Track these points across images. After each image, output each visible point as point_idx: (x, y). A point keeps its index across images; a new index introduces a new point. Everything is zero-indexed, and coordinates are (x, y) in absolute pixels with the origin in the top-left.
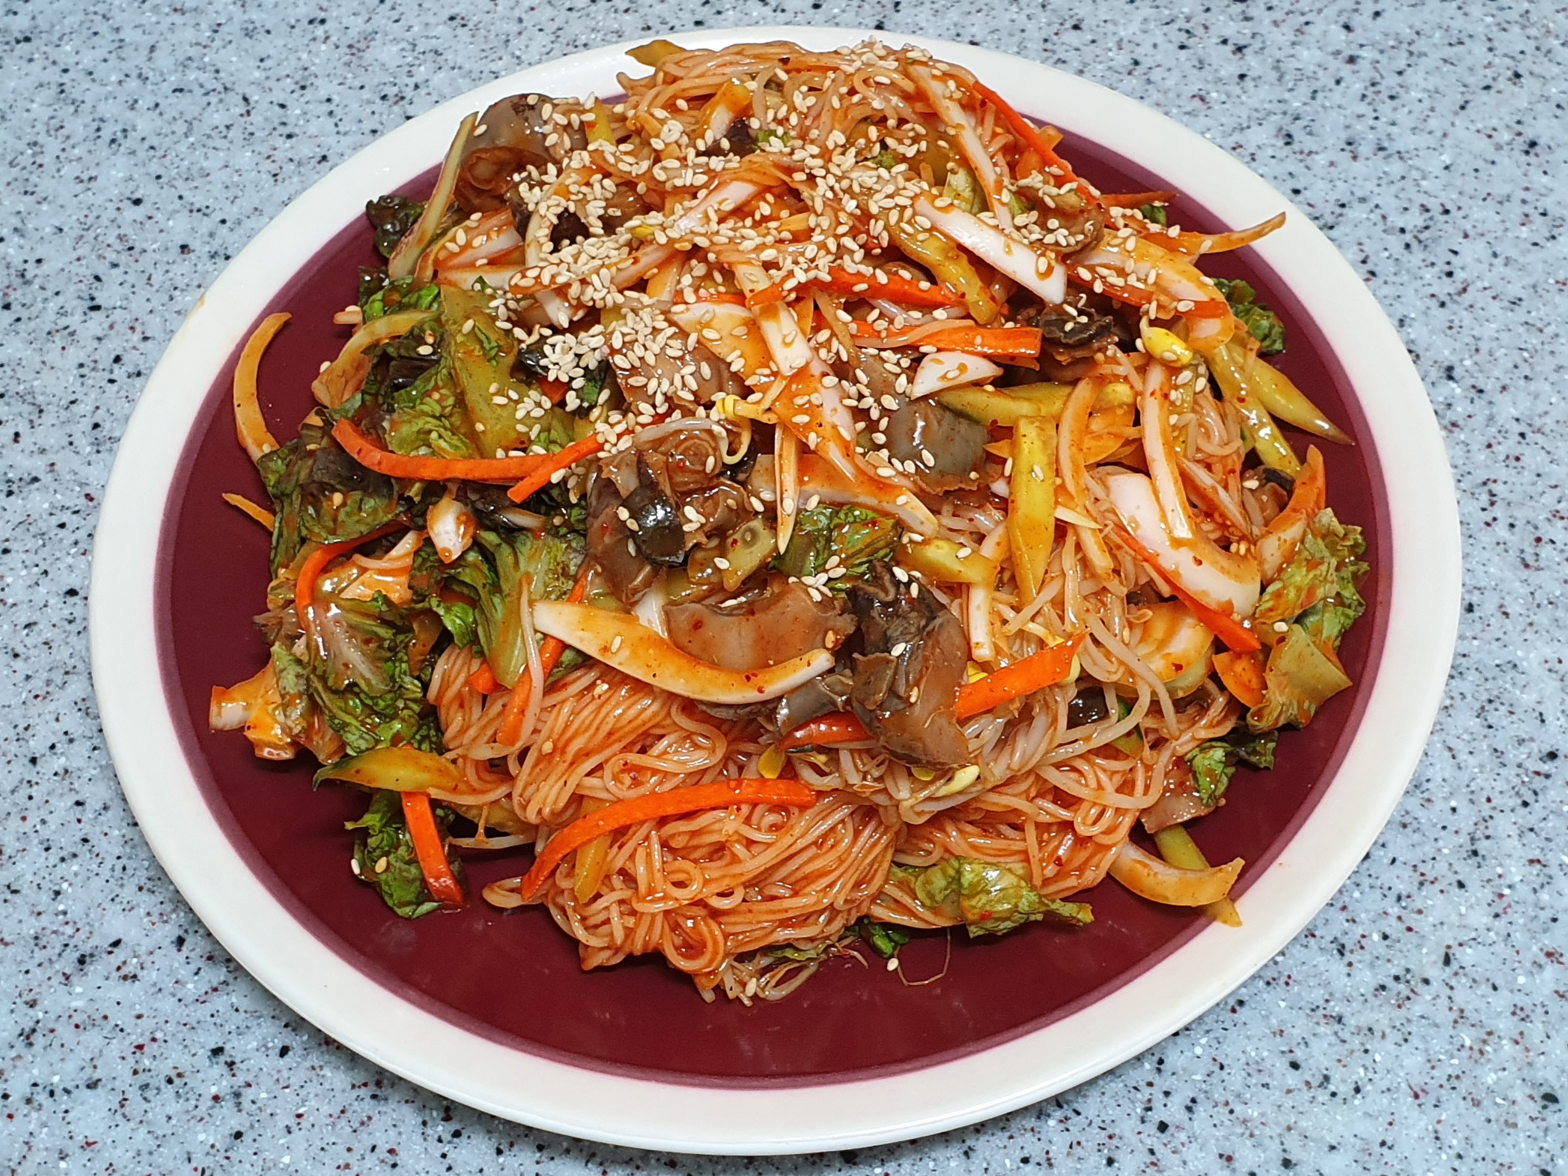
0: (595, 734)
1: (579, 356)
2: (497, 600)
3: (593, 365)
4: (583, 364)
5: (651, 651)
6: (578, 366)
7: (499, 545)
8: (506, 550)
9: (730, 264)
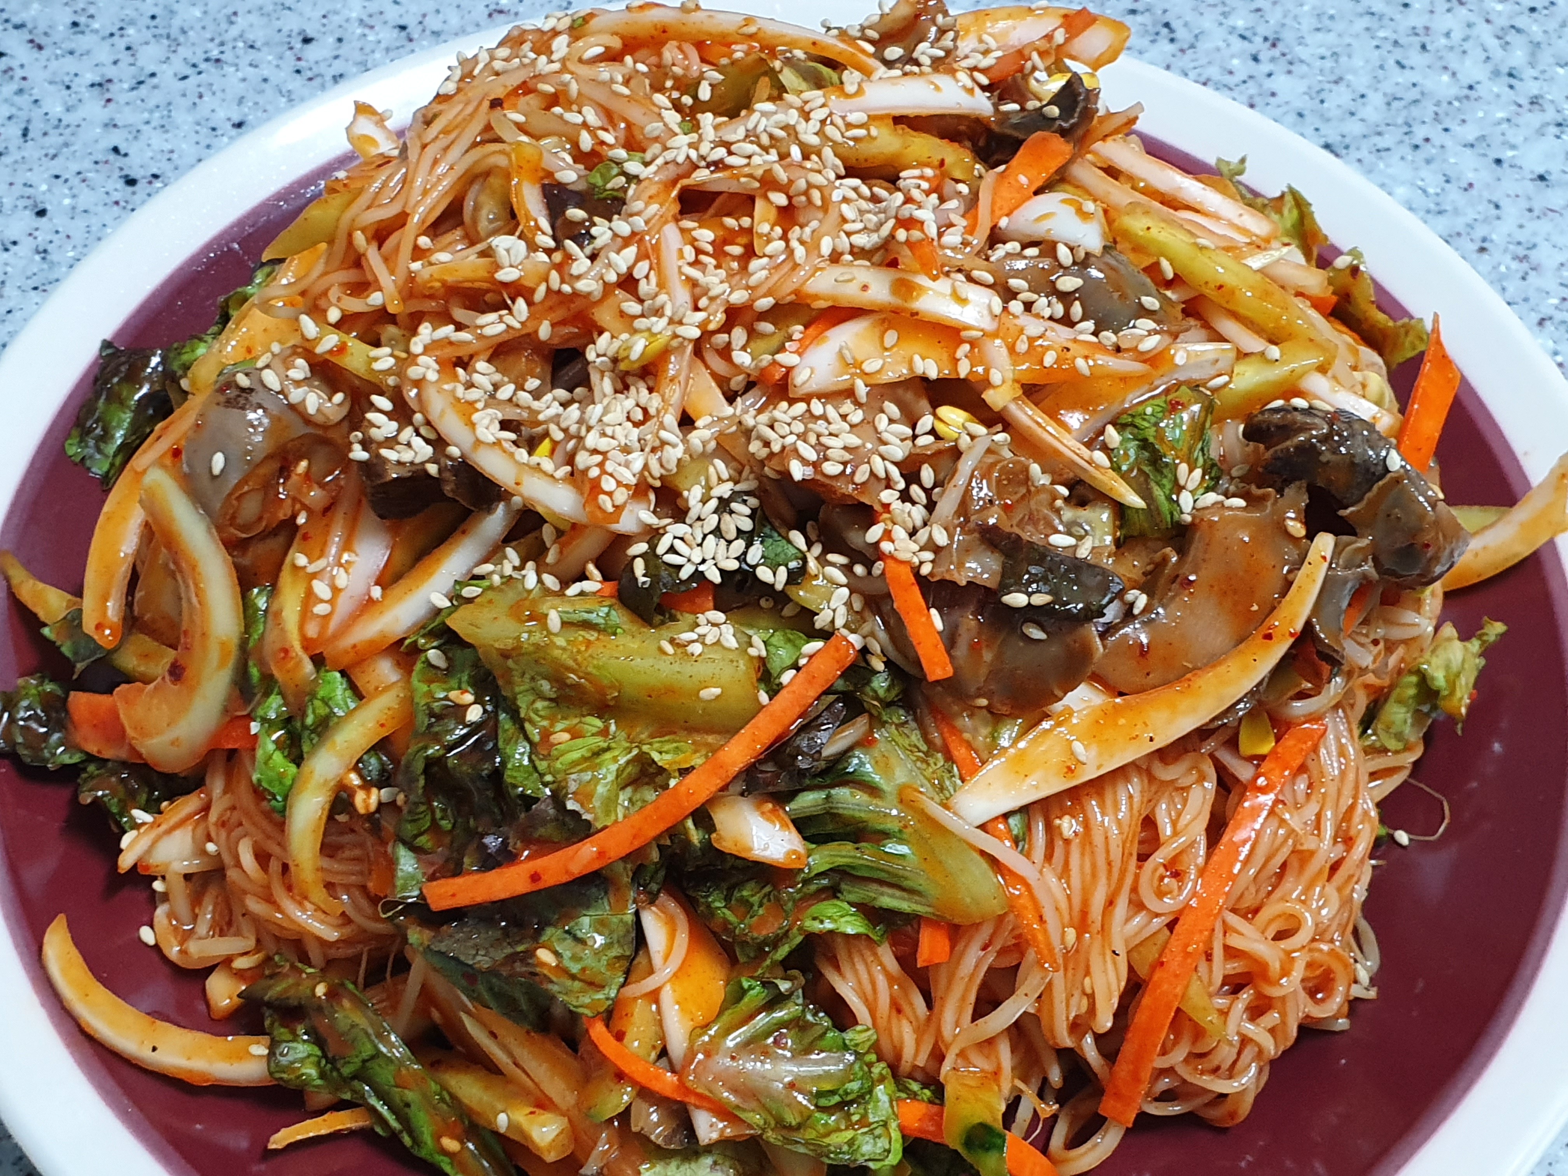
0: (1110, 872)
1: (717, 532)
2: (893, 848)
3: (747, 525)
4: (732, 534)
5: (1122, 721)
6: (729, 542)
7: (829, 796)
8: (842, 794)
9: (797, 292)
